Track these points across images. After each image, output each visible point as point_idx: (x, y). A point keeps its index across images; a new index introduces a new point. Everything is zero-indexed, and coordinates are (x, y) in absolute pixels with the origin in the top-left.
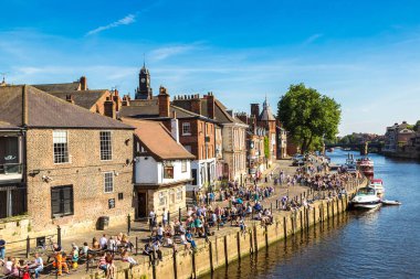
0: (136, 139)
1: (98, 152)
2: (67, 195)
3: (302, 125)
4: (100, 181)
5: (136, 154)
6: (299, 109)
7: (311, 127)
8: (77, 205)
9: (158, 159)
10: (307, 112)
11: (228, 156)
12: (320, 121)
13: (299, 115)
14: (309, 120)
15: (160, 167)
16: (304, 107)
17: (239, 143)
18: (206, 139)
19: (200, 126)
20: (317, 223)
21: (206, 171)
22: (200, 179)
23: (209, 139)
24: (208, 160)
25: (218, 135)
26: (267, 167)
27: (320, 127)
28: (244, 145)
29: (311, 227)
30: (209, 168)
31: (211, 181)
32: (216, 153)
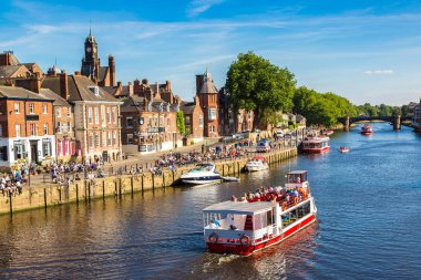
3: (246, 98)
6: (243, 81)
7: (256, 101)
10: (252, 84)
11: (79, 134)
12: (267, 94)
13: (242, 87)
14: (253, 93)
16: (248, 78)
17: (101, 121)
18: (28, 118)
19: (13, 106)
20: (109, 196)
21: (28, 149)
22: (11, 155)
23: (36, 118)
24: (33, 138)
25: (63, 113)
26: (185, 144)
27: (266, 100)
28: (116, 122)
29: (96, 199)
30: (34, 145)
31: (41, 157)
32: (56, 130)
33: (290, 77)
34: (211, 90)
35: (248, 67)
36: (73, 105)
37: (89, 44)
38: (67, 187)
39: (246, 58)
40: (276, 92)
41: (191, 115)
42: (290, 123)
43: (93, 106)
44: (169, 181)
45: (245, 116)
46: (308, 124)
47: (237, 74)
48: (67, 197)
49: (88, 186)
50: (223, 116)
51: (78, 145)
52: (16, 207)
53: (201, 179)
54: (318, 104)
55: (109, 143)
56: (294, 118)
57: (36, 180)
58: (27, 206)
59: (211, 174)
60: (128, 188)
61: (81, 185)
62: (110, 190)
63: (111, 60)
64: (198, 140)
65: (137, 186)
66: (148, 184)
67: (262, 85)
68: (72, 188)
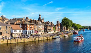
0: (11, 27)
1: (5, 29)
2: (1, 33)
3: (65, 25)
4: (5, 32)
5: (11, 29)
6: (64, 22)
7: (66, 25)
8: (2, 34)
9: (13, 30)
10: (66, 22)
12: (68, 24)
13: (64, 23)
14: (66, 24)
15: (14, 31)
17: (41, 28)
18: (30, 27)
19: (28, 25)
20: (42, 40)
21: (30, 32)
22: (27, 33)
23: (31, 27)
24: (31, 30)
25: (35, 26)
26: (55, 32)
27: (68, 25)
28: (44, 28)
29: (40, 40)
30: (31, 31)
31: (32, 33)
32: (34, 29)
33: (72, 21)
34: (59, 23)
35: (65, 20)
36: (37, 25)
37: (40, 16)
38: (36, 38)
39: (65, 18)
40: (70, 24)
41: (56, 27)
42: (72, 29)
43: (40, 25)
44: (52, 38)
45: (64, 28)
46: (75, 29)
47: (63, 21)
48: (36, 40)
49: (39, 38)
50: (61, 27)
51: (37, 32)
52: (28, 41)
53: (57, 38)
54: (76, 26)
55: (42, 31)
56: (72, 28)
57: (31, 37)
58: (29, 41)
59: (59, 37)
60: (45, 39)
61: (38, 38)
62: (42, 39)
63: (43, 18)
64: (57, 31)
65: (47, 39)
66: (48, 38)
67: (67, 23)
68: (36, 39)
